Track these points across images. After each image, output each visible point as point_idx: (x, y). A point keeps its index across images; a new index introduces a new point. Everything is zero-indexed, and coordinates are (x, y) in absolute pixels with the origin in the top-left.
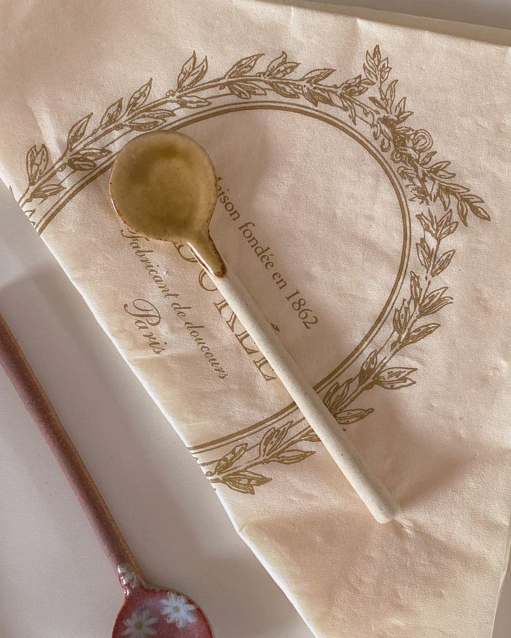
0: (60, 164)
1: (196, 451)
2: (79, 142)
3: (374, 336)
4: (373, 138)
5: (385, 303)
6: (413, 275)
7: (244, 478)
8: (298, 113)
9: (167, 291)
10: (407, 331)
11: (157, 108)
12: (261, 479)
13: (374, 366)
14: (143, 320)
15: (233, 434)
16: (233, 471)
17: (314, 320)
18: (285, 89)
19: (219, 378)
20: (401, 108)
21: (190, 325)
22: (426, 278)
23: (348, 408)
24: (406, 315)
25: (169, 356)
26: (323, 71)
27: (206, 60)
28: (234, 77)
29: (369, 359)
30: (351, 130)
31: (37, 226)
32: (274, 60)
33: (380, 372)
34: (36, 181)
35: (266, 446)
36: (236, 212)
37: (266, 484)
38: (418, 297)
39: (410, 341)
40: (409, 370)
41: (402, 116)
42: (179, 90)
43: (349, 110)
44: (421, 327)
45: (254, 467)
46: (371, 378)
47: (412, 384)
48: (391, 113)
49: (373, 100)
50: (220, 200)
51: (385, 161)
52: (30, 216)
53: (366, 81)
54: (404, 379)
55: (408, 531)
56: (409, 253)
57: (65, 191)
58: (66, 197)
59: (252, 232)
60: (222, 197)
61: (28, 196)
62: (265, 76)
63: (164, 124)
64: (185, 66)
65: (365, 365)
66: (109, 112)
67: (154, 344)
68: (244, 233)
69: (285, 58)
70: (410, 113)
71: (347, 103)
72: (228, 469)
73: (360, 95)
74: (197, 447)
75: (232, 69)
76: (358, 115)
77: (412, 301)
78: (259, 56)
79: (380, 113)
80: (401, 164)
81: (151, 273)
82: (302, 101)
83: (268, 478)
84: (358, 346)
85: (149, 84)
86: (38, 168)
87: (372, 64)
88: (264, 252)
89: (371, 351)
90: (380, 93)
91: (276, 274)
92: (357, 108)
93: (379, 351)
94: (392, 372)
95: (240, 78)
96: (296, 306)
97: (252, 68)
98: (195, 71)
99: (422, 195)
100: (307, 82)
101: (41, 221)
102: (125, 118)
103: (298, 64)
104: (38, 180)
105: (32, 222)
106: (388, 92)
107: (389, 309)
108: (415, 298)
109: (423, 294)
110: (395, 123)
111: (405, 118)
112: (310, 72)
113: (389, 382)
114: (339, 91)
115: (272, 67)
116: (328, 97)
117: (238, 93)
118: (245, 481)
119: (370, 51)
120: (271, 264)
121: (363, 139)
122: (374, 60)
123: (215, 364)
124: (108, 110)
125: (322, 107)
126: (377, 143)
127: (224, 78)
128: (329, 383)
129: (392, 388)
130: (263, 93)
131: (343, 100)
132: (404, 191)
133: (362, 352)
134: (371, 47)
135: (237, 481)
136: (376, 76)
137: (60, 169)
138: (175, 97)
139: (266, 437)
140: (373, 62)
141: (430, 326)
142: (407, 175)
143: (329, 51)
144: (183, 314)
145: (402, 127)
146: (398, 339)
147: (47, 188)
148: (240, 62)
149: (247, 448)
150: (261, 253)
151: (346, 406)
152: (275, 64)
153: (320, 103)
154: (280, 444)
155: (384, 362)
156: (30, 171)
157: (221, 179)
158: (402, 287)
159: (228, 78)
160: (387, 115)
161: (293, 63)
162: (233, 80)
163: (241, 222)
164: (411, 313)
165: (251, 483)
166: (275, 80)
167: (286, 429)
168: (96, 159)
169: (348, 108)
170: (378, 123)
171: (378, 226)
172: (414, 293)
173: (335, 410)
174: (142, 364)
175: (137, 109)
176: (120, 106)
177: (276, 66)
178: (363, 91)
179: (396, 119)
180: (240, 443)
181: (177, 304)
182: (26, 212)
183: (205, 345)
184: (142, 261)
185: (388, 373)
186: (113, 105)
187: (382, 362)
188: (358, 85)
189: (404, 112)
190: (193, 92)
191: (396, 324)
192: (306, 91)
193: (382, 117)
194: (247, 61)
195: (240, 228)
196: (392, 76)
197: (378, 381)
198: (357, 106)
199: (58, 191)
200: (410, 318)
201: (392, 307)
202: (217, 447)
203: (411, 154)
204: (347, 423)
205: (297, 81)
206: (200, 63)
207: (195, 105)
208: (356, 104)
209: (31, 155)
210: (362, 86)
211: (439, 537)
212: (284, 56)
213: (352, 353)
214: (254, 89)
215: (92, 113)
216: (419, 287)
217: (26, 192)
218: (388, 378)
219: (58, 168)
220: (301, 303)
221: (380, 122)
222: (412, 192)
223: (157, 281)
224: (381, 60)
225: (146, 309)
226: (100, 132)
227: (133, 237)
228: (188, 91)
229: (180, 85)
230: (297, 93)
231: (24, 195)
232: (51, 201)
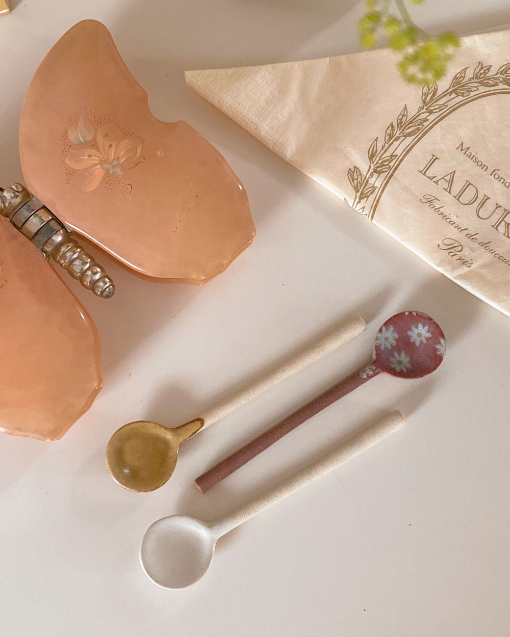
0: (369, 174)
2: (376, 156)
9: (460, 228)
11: (416, 120)
14: (452, 251)
18: (489, 82)
21: (482, 244)
25: (477, 267)
26: (506, 66)
28: (455, 86)
31: (368, 216)
32: (475, 69)
36: (484, 165)
42: (425, 104)
50: (473, 160)
52: (363, 211)
57: (378, 189)
58: (380, 191)
59: (499, 174)
60: (474, 158)
61: (357, 200)
62: (474, 79)
63: (424, 127)
64: (423, 91)
66: (387, 133)
67: (464, 262)
68: (494, 176)
69: (482, 65)
75: (452, 82)
78: (466, 68)
81: (447, 220)
82: (501, 86)
85: (405, 108)
86: (357, 181)
95: (459, 85)
97: (464, 77)
98: (431, 91)
100: (501, 74)
101: (370, 212)
102: (399, 132)
103: (491, 66)
104: (360, 188)
105: (365, 215)
112: (500, 68)
115: (476, 72)
117: (461, 94)
124: (386, 131)
127: (450, 88)
137: (371, 177)
138: (424, 109)
144: (475, 239)
147: (367, 191)
148: (456, 76)
152: (477, 70)
156: (353, 185)
157: (470, 148)
159: (452, 88)
161: (487, 66)
162: (455, 88)
163: (490, 170)
166: (481, 79)
168: (389, 163)
174: (460, 277)
175: (404, 125)
176: (393, 127)
181: (469, 234)
182: (359, 210)
183: (496, 253)
184: (439, 214)
186: (388, 128)
190: (434, 103)
192: (501, 80)
194: (460, 74)
195: (491, 175)
199: (374, 191)
205: (494, 75)
206: (432, 85)
207: (438, 110)
209: (350, 175)
212: (481, 64)
214: (470, 88)
215: (377, 137)
217: (356, 198)
219: (369, 177)
223: (452, 224)
225: (451, 243)
226: (387, 146)
227: (429, 201)
228: (430, 104)
229: (424, 102)
230: (497, 83)
231: (355, 200)
232: (372, 198)
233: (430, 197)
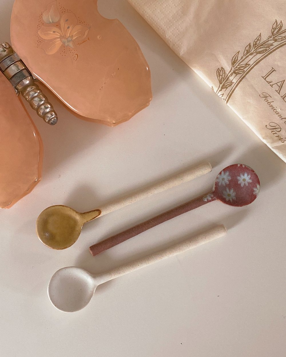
0: (230, 73)
2: (236, 63)
9: (281, 117)
11: (265, 44)
14: (274, 131)
27: (281, 22)
31: (225, 100)
42: (273, 35)
52: (222, 96)
57: (234, 84)
58: (235, 86)
61: (220, 89)
63: (270, 49)
64: (273, 26)
67: (280, 139)
81: (274, 111)
85: (260, 35)
98: (278, 27)
101: (227, 98)
102: (253, 50)
104: (223, 82)
105: (223, 99)
124: (245, 48)
137: (231, 75)
138: (272, 38)
147: (227, 84)
156: (219, 79)
168: (244, 69)
174: (277, 148)
175: (257, 46)
176: (250, 46)
182: (220, 95)
184: (270, 106)
186: (247, 46)
190: (279, 35)
199: (231, 85)
206: (279, 24)
207: (280, 40)
209: (218, 72)
215: (239, 51)
217: (219, 87)
219: (230, 75)
223: (277, 114)
225: (274, 126)
226: (244, 57)
227: (265, 97)
228: (276, 35)
229: (273, 33)
231: (218, 89)
232: (229, 89)
233: (266, 94)
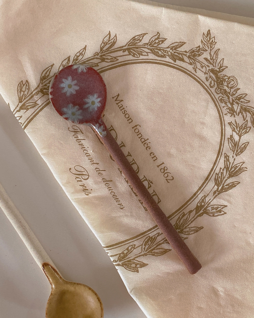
0: (36, 91)
1: (108, 249)
2: (47, 79)
3: (204, 188)
4: (206, 80)
5: (210, 170)
6: (226, 155)
7: (133, 264)
8: (165, 65)
9: (92, 161)
10: (222, 185)
11: (89, 62)
12: (142, 264)
13: (204, 204)
14: (80, 177)
15: (128, 239)
16: (128, 260)
17: (172, 178)
18: (159, 53)
19: (120, 209)
20: (221, 64)
21: (105, 180)
22: (233, 157)
23: (189, 226)
24: (222, 177)
25: (93, 197)
26: (179, 43)
27: (116, 36)
28: (131, 46)
29: (201, 200)
30: (193, 76)
31: (22, 125)
32: (153, 37)
33: (207, 207)
34: (22, 100)
35: (145, 246)
36: (130, 119)
37: (145, 267)
38: (228, 167)
39: (224, 191)
40: (223, 207)
41: (222, 69)
42: (101, 52)
43: (193, 65)
44: (230, 183)
45: (139, 258)
46: (202, 210)
47: (224, 214)
48: (216, 67)
49: (206, 59)
50: (122, 112)
51: (212, 93)
52: (19, 119)
53: (203, 49)
54: (220, 211)
55: (221, 294)
56: (224, 143)
57: (38, 106)
58: (39, 109)
59: (139, 130)
60: (123, 110)
61: (18, 109)
62: (148, 45)
64: (104, 39)
65: (199, 203)
66: (63, 63)
67: (85, 190)
68: (135, 130)
69: (159, 36)
70: (226, 67)
71: (192, 61)
72: (125, 259)
73: (199, 56)
74: (108, 246)
75: (130, 41)
76: (198, 67)
77: (225, 169)
78: (145, 34)
79: (210, 67)
80: (220, 95)
81: (84, 151)
82: (168, 59)
83: (146, 264)
84: (195, 193)
85: (85, 48)
86: (24, 93)
87: (206, 40)
88: (145, 141)
89: (203, 196)
90: (210, 56)
91: (151, 153)
92: (198, 64)
93: (207, 196)
94: (213, 207)
95: (134, 46)
96: (162, 170)
97: (141, 41)
98: (110, 42)
99: (231, 112)
100: (170, 49)
101: (25, 122)
103: (166, 39)
104: (24, 100)
105: (20, 123)
106: (214, 56)
107: (212, 173)
108: (227, 168)
109: (231, 165)
110: (218, 72)
111: (223, 70)
112: (172, 44)
113: (212, 213)
114: (188, 54)
115: (152, 41)
116: (182, 57)
117: (133, 54)
118: (133, 265)
119: (204, 33)
120: (149, 148)
121: (200, 81)
122: (207, 38)
123: (118, 201)
124: (62, 62)
125: (178, 63)
126: (208, 83)
127: (125, 46)
128: (179, 213)
129: (213, 216)
130: (146, 54)
131: (190, 59)
132: (222, 109)
133: (197, 196)
134: (206, 31)
135: (129, 265)
136: (208, 46)
137: (36, 94)
138: (99, 56)
139: (145, 241)
140: (206, 39)
141: (235, 183)
142: (223, 101)
143: (183, 32)
144: (101, 174)
145: (221, 75)
146: (217, 189)
147: (29, 104)
148: (134, 37)
149: (135, 247)
150: (144, 142)
151: (188, 225)
152: (153, 39)
153: (177, 61)
154: (153, 245)
155: (209, 201)
156: (19, 95)
157: (123, 101)
158: (220, 162)
159: (128, 46)
160: (213, 68)
161: (163, 38)
162: (130, 47)
163: (133, 124)
164: (224, 175)
165: (137, 266)
166: (153, 48)
167: (156, 237)
169: (193, 63)
170: (208, 72)
171: (207, 128)
172: (226, 165)
173: (182, 227)
174: (78, 201)
175: (78, 62)
176: (69, 60)
177: (154, 40)
178: (201, 55)
179: (218, 70)
180: (131, 245)
181: (98, 168)
182: (17, 117)
183: (113, 191)
184: (79, 145)
185: (211, 208)
186: (65, 59)
187: (208, 201)
188: (198, 51)
189: (223, 67)
190: (109, 53)
191: (216, 181)
192: (170, 54)
193: (211, 69)
194: (138, 37)
195: (133, 128)
196: (216, 47)
197: (206, 212)
198: (197, 62)
199: (35, 106)
200: (224, 178)
201: (214, 172)
202: (119, 247)
203: (226, 89)
204: (189, 234)
205: (165, 48)
206: (112, 38)
207: (109, 61)
208: (197, 61)
209: (20, 86)
210: (200, 52)
211: (238, 297)
212: (158, 35)
213: (192, 197)
214: (142, 52)
215: (54, 64)
216: (229, 161)
217: (17, 106)
218: (211, 210)
220: (165, 169)
221: (210, 72)
222: (226, 110)
223: (87, 156)
224: (211, 38)
225: (81, 171)
227: (75, 132)
228: (105, 53)
229: (101, 49)
230: (165, 55)
231: (16, 109)
232: (31, 111)
233: (77, 128)
